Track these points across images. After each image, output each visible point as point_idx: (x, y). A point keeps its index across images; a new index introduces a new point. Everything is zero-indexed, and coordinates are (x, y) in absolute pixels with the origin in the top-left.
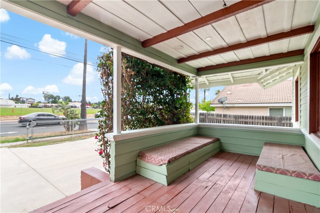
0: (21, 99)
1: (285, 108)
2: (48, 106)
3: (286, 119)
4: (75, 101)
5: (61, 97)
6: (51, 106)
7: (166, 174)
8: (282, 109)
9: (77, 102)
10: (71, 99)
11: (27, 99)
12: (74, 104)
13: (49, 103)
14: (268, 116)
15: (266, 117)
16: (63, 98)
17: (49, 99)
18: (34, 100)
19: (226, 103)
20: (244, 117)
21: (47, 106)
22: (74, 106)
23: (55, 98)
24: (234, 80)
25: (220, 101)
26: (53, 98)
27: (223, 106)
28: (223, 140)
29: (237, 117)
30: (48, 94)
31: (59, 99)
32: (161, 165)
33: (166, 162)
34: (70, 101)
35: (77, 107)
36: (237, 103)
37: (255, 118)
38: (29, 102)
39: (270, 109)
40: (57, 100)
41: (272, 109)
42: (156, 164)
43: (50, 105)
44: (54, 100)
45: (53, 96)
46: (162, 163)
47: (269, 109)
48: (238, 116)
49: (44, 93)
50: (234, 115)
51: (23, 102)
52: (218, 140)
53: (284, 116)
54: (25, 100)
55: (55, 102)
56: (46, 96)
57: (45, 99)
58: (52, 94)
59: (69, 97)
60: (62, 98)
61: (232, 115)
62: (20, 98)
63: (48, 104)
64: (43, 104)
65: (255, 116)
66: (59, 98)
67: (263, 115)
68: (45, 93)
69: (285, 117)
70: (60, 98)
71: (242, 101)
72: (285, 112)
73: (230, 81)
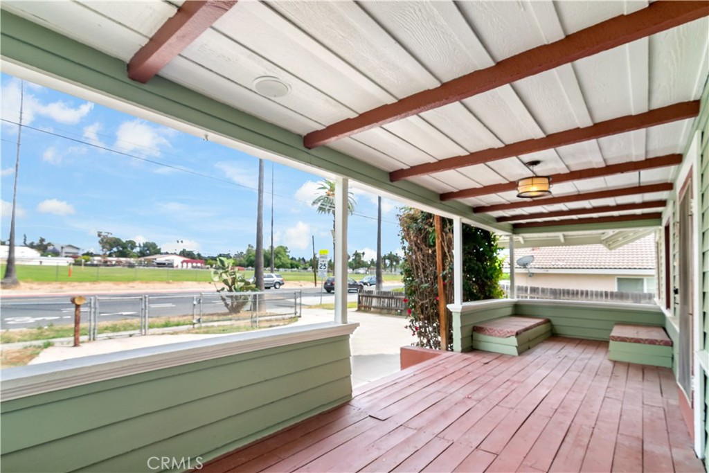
0: (50, 248)
1: (647, 279)
2: (111, 261)
3: (648, 297)
4: (167, 253)
5: (137, 244)
6: (117, 262)
7: (516, 344)
8: (642, 280)
9: (172, 254)
10: (158, 248)
11: (62, 248)
12: (166, 260)
13: (110, 255)
14: (616, 292)
15: (612, 294)
16: (142, 245)
17: (112, 247)
18: (78, 249)
19: (533, 266)
20: (571, 292)
21: (109, 263)
22: (169, 264)
23: (124, 246)
24: (565, 239)
25: (522, 262)
26: (119, 245)
27: (527, 272)
28: (555, 321)
29: (558, 292)
30: (110, 236)
31: (132, 249)
32: (509, 337)
33: (514, 334)
34: (158, 252)
35: (175, 265)
36: (555, 266)
37: (592, 295)
38: (66, 253)
39: (619, 280)
40: (129, 249)
41: (621, 280)
42: (503, 337)
43: (114, 259)
44: (121, 249)
45: (120, 240)
46: (509, 335)
47: (616, 280)
48: (560, 290)
49: (99, 236)
50: (551, 289)
51: (56, 254)
52: (548, 321)
53: (646, 291)
54: (59, 249)
55: (122, 254)
56: (105, 240)
57: (103, 247)
58: (117, 237)
59: (155, 244)
60: (140, 246)
61: (547, 289)
62: (49, 244)
63: (110, 259)
64: (99, 258)
65: (592, 292)
66: (133, 245)
67: (607, 290)
68: (103, 234)
69: (646, 294)
70: (136, 246)
71: (565, 264)
72: (648, 286)
73: (560, 240)
